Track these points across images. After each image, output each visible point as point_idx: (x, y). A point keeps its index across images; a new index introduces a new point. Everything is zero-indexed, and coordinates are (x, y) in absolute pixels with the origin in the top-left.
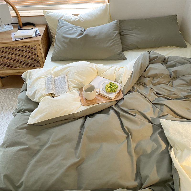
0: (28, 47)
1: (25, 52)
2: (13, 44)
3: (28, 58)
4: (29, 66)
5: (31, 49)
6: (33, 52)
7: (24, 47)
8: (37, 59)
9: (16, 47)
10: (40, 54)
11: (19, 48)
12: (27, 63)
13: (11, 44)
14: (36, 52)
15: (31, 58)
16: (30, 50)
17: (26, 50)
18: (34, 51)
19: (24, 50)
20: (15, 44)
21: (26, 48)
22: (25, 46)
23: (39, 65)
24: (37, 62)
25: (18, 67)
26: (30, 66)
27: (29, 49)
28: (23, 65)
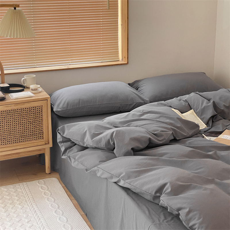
0: (31, 109)
1: (25, 116)
2: (10, 106)
3: (27, 127)
4: (26, 140)
5: (36, 111)
6: (37, 116)
7: (26, 109)
8: (40, 127)
9: (14, 110)
10: (46, 118)
11: (18, 112)
12: (25, 135)
13: (8, 106)
14: (42, 116)
15: (32, 126)
16: (34, 113)
17: (28, 114)
18: (39, 115)
19: (25, 113)
20: (14, 106)
21: (29, 110)
22: (28, 108)
23: (41, 137)
24: (39, 132)
25: (10, 142)
26: (28, 140)
27: (32, 112)
28: (18, 139)
